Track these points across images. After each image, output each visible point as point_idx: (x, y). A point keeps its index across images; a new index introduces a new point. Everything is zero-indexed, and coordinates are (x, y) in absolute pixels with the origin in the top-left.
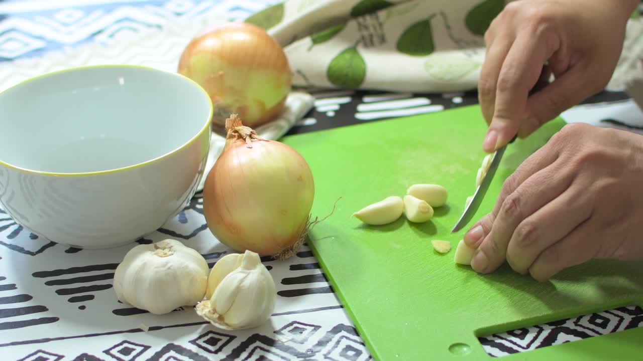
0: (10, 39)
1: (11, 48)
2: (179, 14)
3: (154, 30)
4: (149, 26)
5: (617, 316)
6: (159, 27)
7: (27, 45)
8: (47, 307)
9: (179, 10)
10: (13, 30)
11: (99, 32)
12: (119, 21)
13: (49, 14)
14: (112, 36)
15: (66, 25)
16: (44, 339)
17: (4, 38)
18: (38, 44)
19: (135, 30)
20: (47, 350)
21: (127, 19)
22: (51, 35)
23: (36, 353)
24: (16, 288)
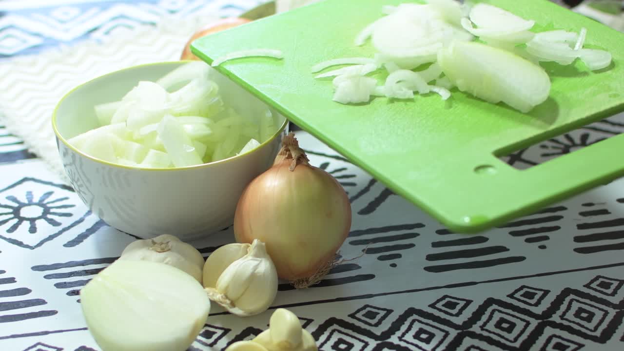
0: (8, 36)
1: (9, 45)
2: (172, 12)
3: (148, 27)
4: (144, 23)
5: (602, 310)
6: (153, 24)
7: (24, 41)
8: (46, 301)
9: (173, 8)
10: (11, 27)
11: (95, 29)
12: (114, 19)
13: (46, 11)
14: (107, 33)
15: (62, 22)
16: (42, 332)
17: (4, 34)
18: (35, 41)
19: (130, 27)
20: (46, 343)
21: (122, 16)
22: (47, 31)
23: (35, 346)
24: (16, 282)
